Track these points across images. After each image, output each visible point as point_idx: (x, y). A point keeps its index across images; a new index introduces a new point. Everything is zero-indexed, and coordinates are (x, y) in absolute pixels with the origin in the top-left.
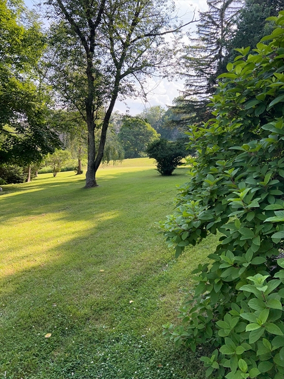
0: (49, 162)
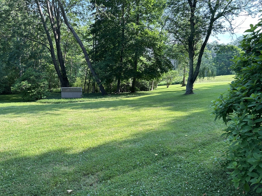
0: (165, 78)
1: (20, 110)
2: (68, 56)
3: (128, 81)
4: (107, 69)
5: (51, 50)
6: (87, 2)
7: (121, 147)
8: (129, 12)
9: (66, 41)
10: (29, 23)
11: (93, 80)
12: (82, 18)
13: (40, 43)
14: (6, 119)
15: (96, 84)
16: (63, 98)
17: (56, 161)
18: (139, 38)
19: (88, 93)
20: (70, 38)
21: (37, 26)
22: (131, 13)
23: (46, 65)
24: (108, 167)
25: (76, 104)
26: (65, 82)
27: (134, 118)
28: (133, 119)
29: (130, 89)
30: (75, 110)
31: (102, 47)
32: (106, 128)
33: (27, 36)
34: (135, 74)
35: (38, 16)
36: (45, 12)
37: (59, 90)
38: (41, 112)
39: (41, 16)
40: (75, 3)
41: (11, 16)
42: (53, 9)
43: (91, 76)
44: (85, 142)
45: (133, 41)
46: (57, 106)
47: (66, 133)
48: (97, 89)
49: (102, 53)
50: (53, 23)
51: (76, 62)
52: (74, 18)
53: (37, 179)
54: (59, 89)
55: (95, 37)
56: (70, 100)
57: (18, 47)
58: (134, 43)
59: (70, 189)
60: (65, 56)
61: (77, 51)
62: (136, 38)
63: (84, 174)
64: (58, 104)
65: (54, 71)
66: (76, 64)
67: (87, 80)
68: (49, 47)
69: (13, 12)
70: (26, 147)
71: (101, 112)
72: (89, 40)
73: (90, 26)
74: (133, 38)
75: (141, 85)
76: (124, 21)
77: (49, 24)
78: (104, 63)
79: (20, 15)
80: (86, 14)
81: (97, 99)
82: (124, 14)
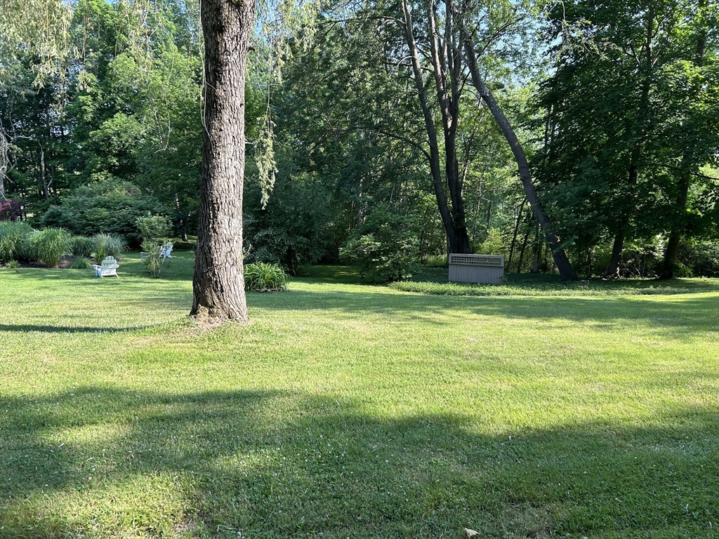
1: (356, 303)
2: (473, 170)
3: (651, 243)
4: (583, 206)
5: (433, 158)
6: (537, 21)
7: (628, 445)
8: (669, 30)
9: (470, 132)
10: (387, 96)
11: (537, 236)
12: (520, 66)
13: (407, 141)
14: (328, 321)
15: (544, 247)
16: (453, 282)
17: (438, 444)
18: (702, 106)
19: (519, 271)
20: (481, 123)
21: (405, 99)
22: (678, 31)
23: (417, 196)
24: (582, 496)
25: (487, 300)
26: (460, 240)
27: (672, 363)
28: (669, 365)
29: (655, 269)
30: (485, 317)
31: (571, 142)
32: (575, 380)
33: (381, 126)
34: (678, 221)
35: (408, 75)
36: (425, 62)
37: (441, 260)
38: (401, 312)
39: (417, 73)
40: (504, 29)
41: (351, 83)
42: (446, 54)
43: (530, 225)
44: (515, 408)
45: (679, 116)
46: (437, 302)
47: (462, 374)
48: (546, 262)
49: (570, 160)
50: (442, 87)
51: (491, 186)
52: (498, 68)
53: (393, 480)
54: (444, 257)
55: (552, 115)
56: (470, 287)
57: (361, 153)
58: (681, 124)
59: (471, 529)
60: (466, 171)
61: (499, 155)
62: (691, 107)
63: (509, 496)
64: (439, 296)
65: (434, 212)
66: (491, 192)
67: (518, 236)
68: (427, 148)
69: (356, 71)
70: (369, 394)
71: (560, 330)
72: (533, 125)
73: (540, 85)
74: (679, 107)
75: (699, 257)
76: (649, 58)
77: (433, 92)
78: (576, 188)
79: (370, 77)
80: (533, 54)
81: (545, 293)
82: (654, 37)
